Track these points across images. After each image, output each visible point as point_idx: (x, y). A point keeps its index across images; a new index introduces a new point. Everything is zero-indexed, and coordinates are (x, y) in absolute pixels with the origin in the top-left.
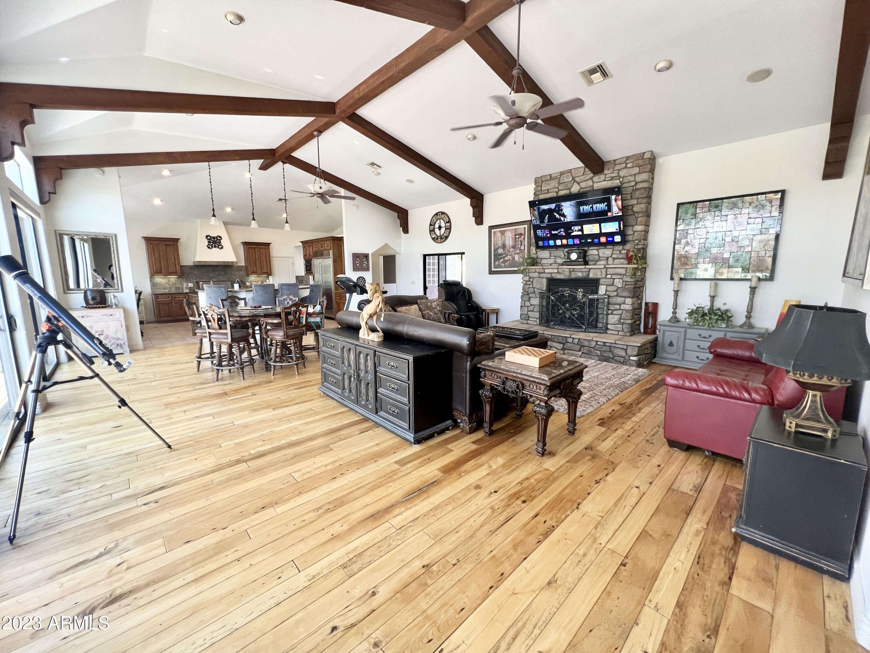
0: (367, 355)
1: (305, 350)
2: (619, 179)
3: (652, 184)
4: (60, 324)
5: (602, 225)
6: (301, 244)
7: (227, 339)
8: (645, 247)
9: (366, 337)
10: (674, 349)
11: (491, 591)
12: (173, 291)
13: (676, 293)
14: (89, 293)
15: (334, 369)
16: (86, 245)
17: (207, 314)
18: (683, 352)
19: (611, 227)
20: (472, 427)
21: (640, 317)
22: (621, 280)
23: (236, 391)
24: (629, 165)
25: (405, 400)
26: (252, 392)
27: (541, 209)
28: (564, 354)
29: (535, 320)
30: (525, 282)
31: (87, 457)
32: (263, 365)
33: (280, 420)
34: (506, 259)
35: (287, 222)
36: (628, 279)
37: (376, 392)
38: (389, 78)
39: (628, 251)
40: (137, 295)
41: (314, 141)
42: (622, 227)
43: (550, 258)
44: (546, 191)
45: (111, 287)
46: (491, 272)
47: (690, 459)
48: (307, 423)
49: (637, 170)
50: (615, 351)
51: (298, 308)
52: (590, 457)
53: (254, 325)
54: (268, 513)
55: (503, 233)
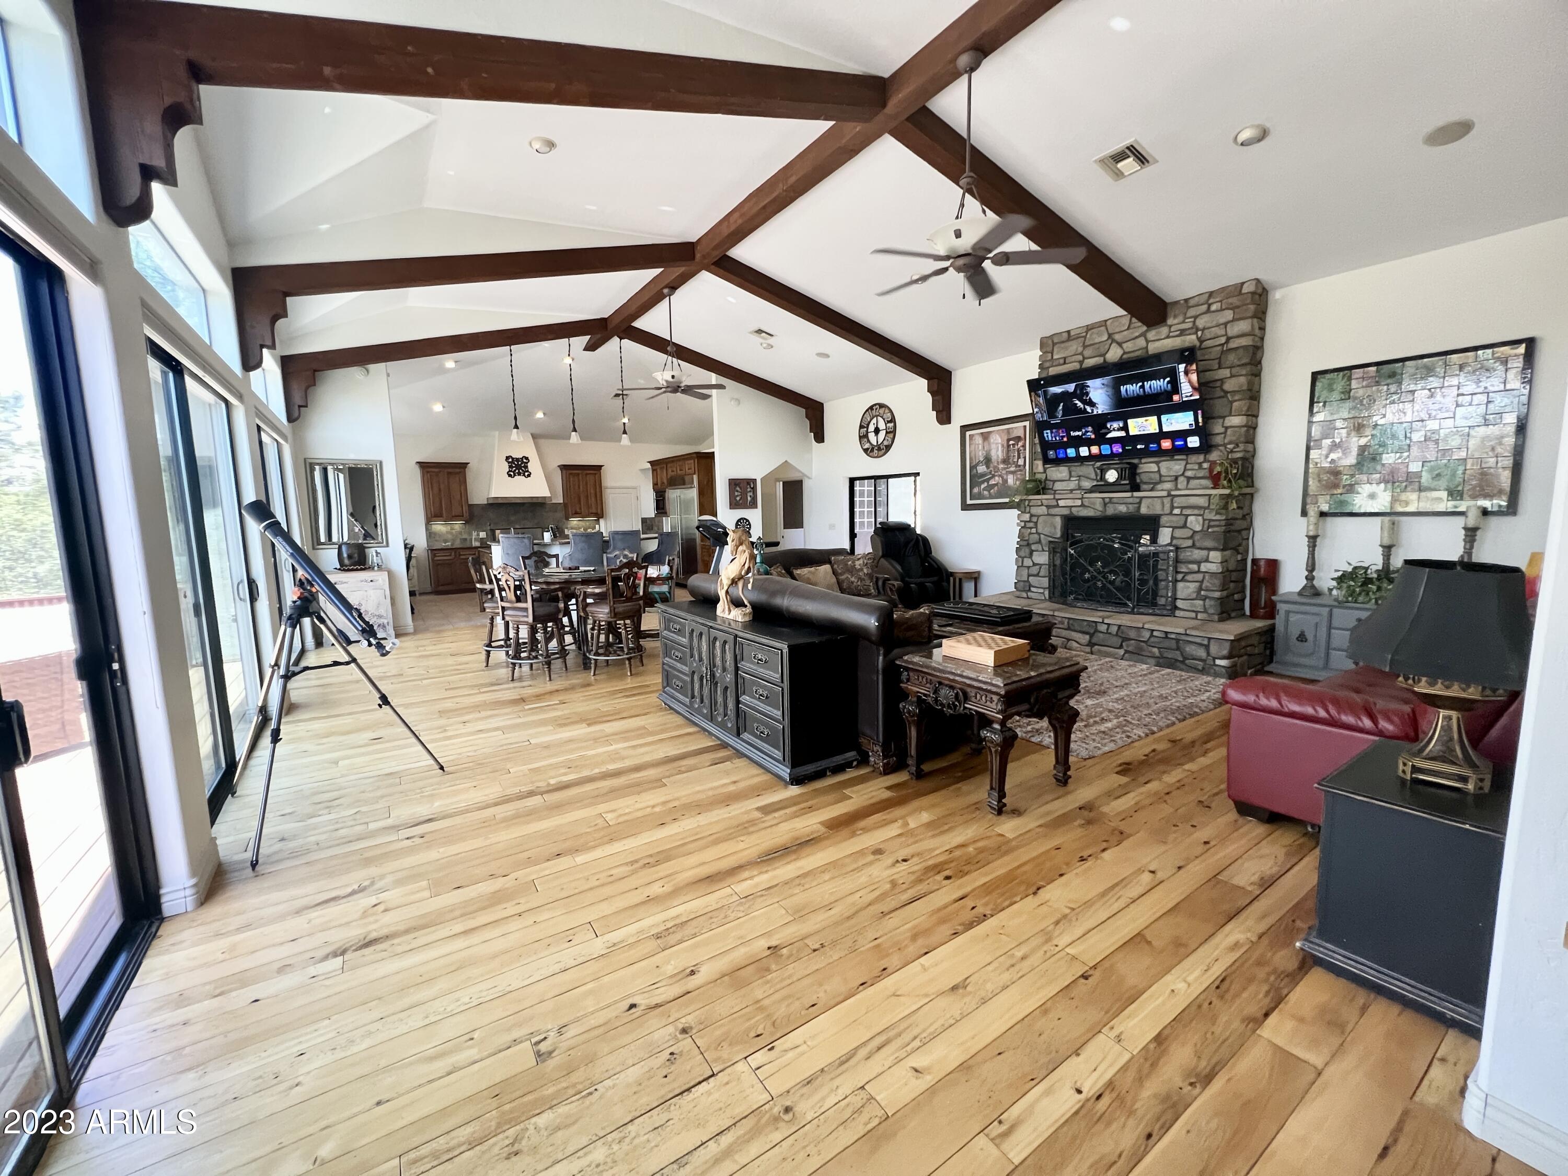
0: (725, 642)
1: (645, 638)
2: (1196, 333)
3: (1262, 339)
4: (314, 590)
5: (1164, 418)
6: (649, 466)
7: (527, 616)
8: (1248, 455)
9: (726, 615)
10: (1309, 645)
11: (861, 988)
12: (458, 544)
13: (1313, 540)
14: (344, 548)
15: (679, 665)
16: (341, 476)
17: (500, 580)
18: (1327, 655)
19: (1181, 421)
20: (888, 763)
21: (1244, 587)
22: (1200, 518)
23: (539, 697)
24: (1214, 308)
25: (778, 714)
26: (561, 698)
27: (1050, 393)
28: (1092, 653)
29: (1041, 591)
30: (1023, 524)
31: (339, 775)
32: (580, 660)
33: (596, 740)
34: (992, 482)
35: (625, 432)
36: (1212, 516)
37: (738, 702)
38: (774, 200)
39: (1213, 464)
40: (408, 551)
41: (663, 305)
42: (1200, 420)
43: (1069, 480)
44: (1062, 361)
45: (374, 539)
46: (965, 507)
47: (1273, 836)
48: (634, 747)
49: (1229, 315)
50: (1187, 649)
51: (631, 570)
52: (1083, 822)
53: (568, 597)
54: (564, 862)
55: (985, 437)
